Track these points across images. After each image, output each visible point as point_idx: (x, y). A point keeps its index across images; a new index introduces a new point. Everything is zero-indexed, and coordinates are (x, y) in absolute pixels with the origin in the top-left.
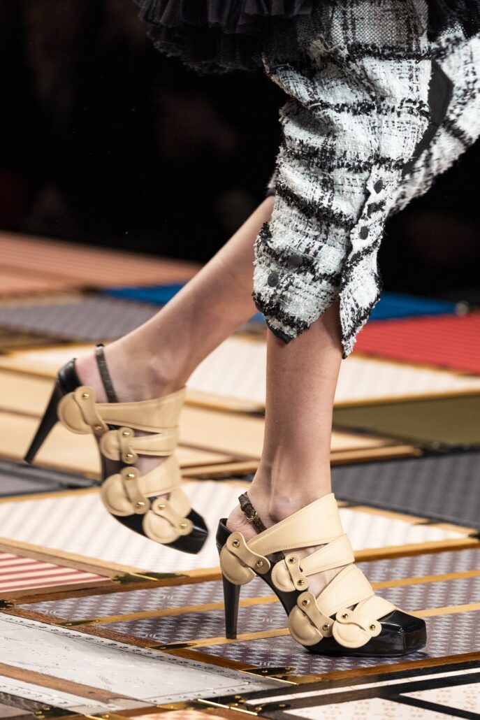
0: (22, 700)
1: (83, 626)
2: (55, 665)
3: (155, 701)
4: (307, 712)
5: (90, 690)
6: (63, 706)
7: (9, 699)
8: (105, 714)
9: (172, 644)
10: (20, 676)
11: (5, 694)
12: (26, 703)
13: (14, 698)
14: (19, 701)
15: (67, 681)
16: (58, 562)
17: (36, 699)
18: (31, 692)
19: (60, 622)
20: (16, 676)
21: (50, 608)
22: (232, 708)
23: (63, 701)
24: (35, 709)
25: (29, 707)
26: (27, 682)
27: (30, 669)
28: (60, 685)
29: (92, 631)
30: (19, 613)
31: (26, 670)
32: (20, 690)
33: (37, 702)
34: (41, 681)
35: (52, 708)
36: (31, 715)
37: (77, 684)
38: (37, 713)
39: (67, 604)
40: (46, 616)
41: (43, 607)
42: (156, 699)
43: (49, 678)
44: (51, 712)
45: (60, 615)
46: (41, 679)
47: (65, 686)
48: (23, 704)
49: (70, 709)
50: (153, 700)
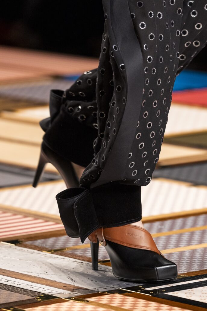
0: (29, 291)
1: (59, 252)
2: (45, 273)
3: (98, 290)
4: (177, 293)
5: (64, 285)
6: (50, 294)
7: (23, 291)
8: (72, 298)
9: (106, 260)
10: (28, 279)
11: (20, 288)
12: (31, 293)
13: (25, 290)
14: (28, 292)
15: (52, 281)
16: (46, 219)
17: (36, 291)
18: (34, 287)
19: (47, 250)
20: (25, 279)
21: (42, 243)
22: (138, 292)
23: (50, 291)
24: (36, 296)
25: (33, 295)
26: (31, 282)
27: (33, 275)
28: (49, 283)
29: (64, 255)
30: (26, 246)
31: (31, 276)
32: (28, 286)
33: (37, 292)
34: (38, 281)
35: (45, 295)
36: (34, 299)
37: (57, 282)
38: (37, 298)
39: (50, 241)
40: (40, 247)
41: (38, 242)
42: (98, 289)
43: (43, 280)
44: (44, 297)
45: (47, 247)
46: (39, 280)
47: (51, 284)
48: (30, 293)
49: (54, 295)
50: (96, 289)
